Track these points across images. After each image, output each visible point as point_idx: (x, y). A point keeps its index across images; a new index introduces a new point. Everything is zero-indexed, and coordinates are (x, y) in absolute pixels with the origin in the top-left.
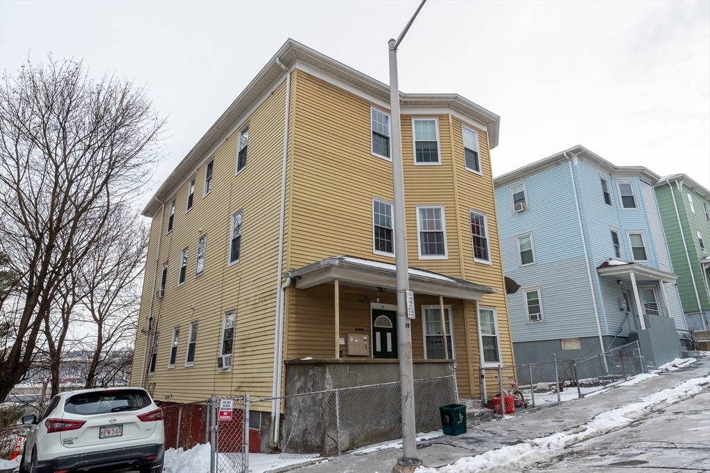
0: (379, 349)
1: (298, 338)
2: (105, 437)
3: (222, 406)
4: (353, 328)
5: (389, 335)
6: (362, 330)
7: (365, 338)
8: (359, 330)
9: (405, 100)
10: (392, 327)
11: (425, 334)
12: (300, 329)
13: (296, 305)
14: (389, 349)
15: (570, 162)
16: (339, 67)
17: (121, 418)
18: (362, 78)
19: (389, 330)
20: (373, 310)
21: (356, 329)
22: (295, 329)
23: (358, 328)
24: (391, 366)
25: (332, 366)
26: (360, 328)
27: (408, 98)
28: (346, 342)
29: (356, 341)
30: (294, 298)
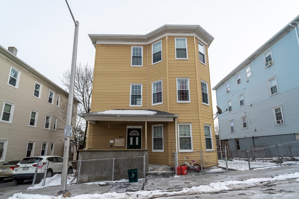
0: (131, 143)
1: (93, 141)
2: (24, 170)
3: (39, 165)
4: (118, 136)
5: (137, 139)
6: (122, 137)
7: (123, 140)
8: (121, 137)
9: (147, 37)
10: (139, 135)
11: (153, 137)
12: (94, 138)
13: (93, 130)
14: (137, 143)
15: (296, 28)
16: (111, 36)
17: (28, 165)
18: (122, 37)
19: (137, 136)
20: (128, 129)
21: (119, 137)
22: (92, 138)
23: (120, 136)
24: (111, 152)
25: (82, 152)
26: (122, 136)
27: (147, 36)
28: (114, 142)
29: (118, 141)
30: (92, 127)
